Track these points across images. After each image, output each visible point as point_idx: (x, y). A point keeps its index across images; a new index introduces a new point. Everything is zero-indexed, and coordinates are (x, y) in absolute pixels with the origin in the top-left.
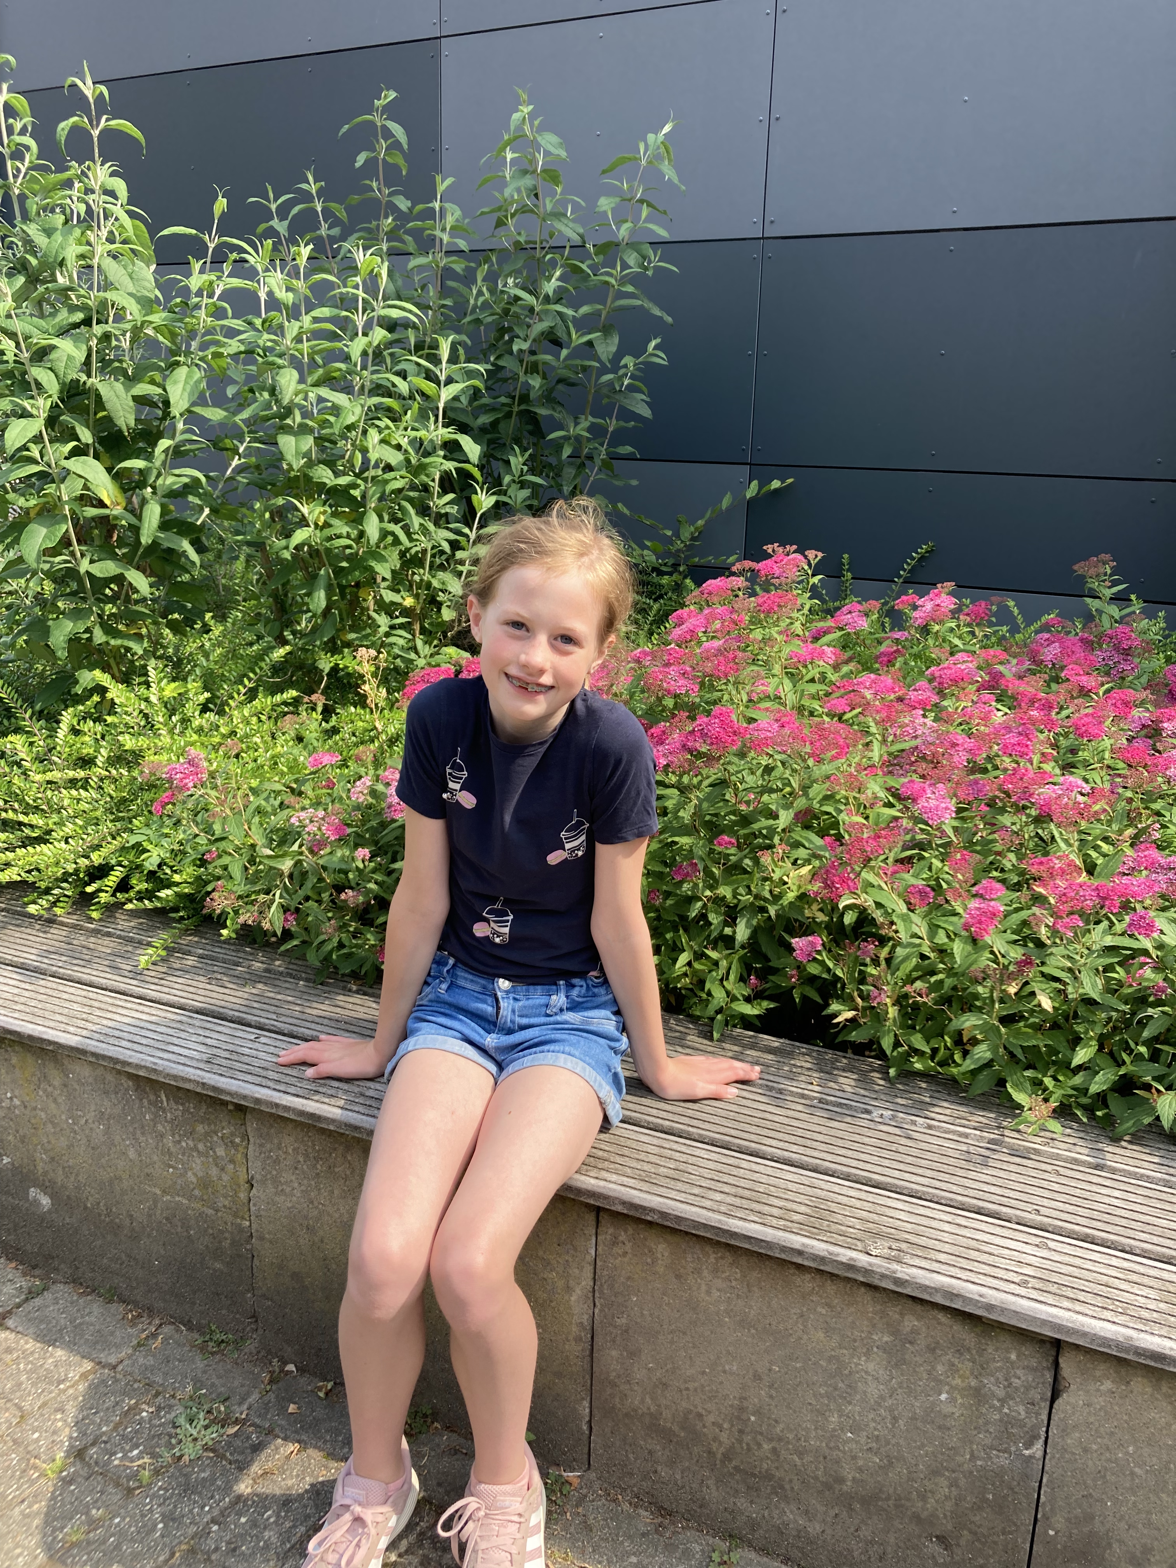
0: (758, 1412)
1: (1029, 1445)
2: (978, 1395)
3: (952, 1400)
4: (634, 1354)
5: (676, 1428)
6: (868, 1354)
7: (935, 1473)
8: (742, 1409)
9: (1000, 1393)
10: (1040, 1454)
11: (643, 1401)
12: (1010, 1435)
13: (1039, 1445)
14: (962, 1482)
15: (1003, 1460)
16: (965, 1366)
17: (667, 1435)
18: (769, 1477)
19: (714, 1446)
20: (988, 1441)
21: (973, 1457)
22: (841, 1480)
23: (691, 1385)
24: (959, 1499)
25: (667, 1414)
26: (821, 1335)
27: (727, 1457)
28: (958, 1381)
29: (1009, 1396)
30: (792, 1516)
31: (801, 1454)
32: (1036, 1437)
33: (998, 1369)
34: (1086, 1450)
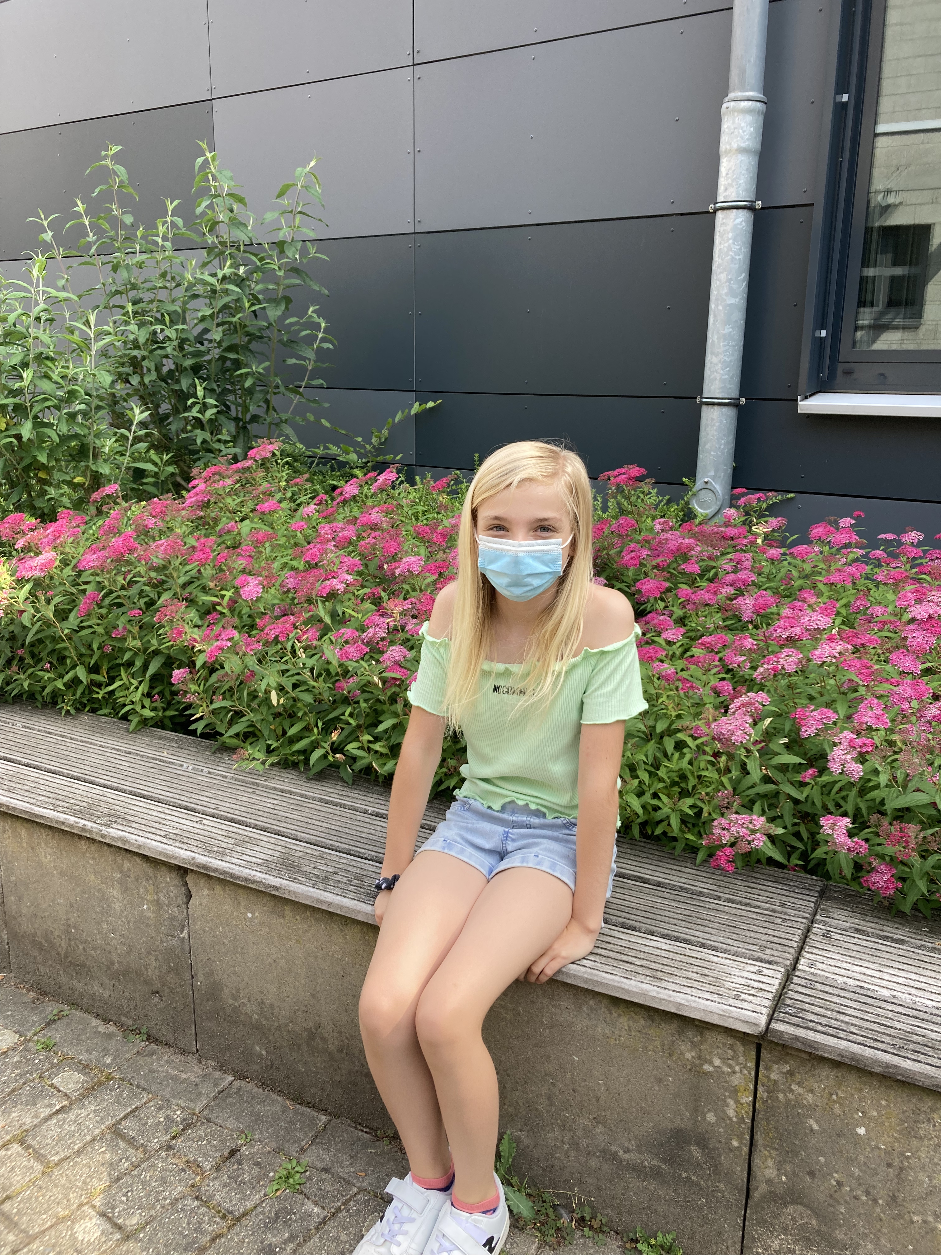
0: (74, 927)
1: (182, 932)
2: (158, 903)
3: (149, 908)
4: (20, 898)
5: (43, 941)
6: (112, 886)
7: (149, 953)
8: (68, 926)
9: (166, 901)
10: (187, 937)
11: (28, 927)
12: (174, 926)
13: (186, 931)
14: (160, 957)
15: (174, 942)
16: (151, 888)
17: (39, 946)
18: (83, 965)
19: (60, 950)
20: (166, 931)
21: (162, 942)
22: (112, 963)
23: (46, 914)
24: (160, 967)
25: (39, 934)
26: (93, 877)
27: (66, 956)
28: (149, 897)
29: (170, 904)
30: (96, 988)
31: (95, 949)
32: (184, 926)
33: (164, 887)
34: (204, 932)
